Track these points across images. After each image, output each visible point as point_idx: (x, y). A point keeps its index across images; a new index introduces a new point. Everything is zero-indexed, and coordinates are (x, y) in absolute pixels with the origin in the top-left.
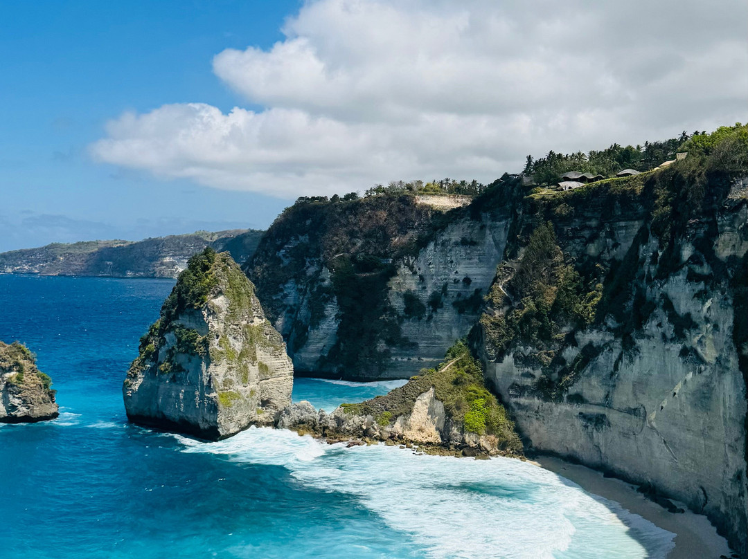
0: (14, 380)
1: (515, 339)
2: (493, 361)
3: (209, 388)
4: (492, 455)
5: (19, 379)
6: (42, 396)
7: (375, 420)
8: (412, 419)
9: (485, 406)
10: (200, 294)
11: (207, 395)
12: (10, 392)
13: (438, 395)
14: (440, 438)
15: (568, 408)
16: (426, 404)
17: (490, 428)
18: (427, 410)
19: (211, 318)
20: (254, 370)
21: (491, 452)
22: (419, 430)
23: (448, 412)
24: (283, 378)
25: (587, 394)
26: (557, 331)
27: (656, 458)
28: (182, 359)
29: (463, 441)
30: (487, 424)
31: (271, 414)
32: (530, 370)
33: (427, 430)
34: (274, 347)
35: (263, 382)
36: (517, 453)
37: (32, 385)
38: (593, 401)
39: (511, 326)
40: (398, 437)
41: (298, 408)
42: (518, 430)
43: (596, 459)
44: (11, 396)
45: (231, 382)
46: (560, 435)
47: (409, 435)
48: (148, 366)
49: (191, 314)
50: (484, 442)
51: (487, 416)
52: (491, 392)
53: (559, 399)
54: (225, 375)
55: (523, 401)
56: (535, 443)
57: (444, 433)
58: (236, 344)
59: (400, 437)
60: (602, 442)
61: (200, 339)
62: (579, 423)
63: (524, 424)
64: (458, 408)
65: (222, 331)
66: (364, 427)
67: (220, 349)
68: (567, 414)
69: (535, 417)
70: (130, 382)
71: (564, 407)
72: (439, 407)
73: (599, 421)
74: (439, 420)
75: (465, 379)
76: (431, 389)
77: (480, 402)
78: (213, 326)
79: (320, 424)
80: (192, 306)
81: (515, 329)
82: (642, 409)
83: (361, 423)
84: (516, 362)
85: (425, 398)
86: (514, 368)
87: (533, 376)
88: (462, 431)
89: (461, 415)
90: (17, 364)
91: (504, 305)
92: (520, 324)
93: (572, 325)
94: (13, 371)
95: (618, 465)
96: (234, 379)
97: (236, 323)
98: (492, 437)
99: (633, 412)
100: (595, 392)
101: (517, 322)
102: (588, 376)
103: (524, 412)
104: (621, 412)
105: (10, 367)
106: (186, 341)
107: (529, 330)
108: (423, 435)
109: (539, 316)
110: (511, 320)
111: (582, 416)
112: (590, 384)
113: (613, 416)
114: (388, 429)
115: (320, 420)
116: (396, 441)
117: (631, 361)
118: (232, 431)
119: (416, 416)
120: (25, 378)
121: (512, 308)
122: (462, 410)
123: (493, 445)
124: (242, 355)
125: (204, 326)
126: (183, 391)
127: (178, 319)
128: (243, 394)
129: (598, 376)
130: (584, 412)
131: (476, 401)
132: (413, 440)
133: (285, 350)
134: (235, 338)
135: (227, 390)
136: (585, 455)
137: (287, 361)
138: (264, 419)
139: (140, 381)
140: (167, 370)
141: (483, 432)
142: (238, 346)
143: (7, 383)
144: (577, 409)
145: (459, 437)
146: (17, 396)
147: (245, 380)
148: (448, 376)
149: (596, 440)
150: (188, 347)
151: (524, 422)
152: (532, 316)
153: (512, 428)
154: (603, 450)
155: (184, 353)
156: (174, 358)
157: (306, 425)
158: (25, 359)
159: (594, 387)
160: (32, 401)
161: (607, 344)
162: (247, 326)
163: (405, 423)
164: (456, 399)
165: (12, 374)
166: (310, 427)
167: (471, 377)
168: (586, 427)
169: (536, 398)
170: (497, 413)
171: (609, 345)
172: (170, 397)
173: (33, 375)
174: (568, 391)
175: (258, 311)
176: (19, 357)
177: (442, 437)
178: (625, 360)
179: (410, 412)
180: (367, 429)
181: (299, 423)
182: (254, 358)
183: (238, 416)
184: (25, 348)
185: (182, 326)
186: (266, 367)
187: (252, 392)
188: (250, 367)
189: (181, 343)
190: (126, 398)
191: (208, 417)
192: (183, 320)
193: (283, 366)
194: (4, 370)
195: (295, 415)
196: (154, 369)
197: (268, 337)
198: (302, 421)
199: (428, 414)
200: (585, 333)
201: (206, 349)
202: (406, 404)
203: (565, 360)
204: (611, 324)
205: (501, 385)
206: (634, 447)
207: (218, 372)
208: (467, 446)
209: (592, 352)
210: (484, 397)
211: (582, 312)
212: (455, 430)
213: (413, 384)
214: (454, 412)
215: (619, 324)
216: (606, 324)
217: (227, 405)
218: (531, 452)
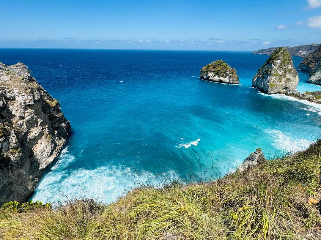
3: (268, 82)
5: (232, 75)
7: (315, 97)
10: (273, 59)
11: (267, 84)
12: (230, 78)
19: (274, 65)
20: (284, 80)
24: (295, 83)
28: (265, 75)
31: (285, 91)
34: (294, 74)
35: (287, 83)
37: (235, 77)
41: (293, 90)
45: (275, 82)
49: (270, 64)
54: (274, 80)
61: (270, 70)
65: (276, 69)
66: (311, 98)
67: (274, 73)
78: (274, 67)
80: (270, 62)
90: (232, 72)
96: (277, 81)
97: (282, 67)
106: (267, 71)
115: (298, 94)
118: (272, 93)
124: (281, 75)
125: (271, 67)
126: (263, 82)
128: (278, 85)
133: (297, 75)
134: (280, 71)
135: (273, 83)
138: (283, 92)
139: (256, 79)
140: (261, 77)
142: (280, 73)
143: (230, 76)
147: (280, 81)
155: (266, 73)
156: (263, 74)
157: (294, 95)
158: (234, 71)
160: (234, 80)
162: (285, 68)
172: (260, 83)
173: (235, 75)
180: (311, 99)
181: (292, 95)
182: (285, 77)
183: (274, 90)
184: (234, 69)
185: (267, 67)
186: (290, 79)
187: (282, 85)
188: (283, 79)
189: (265, 71)
190: (252, 82)
191: (266, 89)
192: (268, 66)
193: (296, 79)
194: (230, 73)
195: (291, 92)
196: (259, 76)
197: (293, 72)
198: (293, 94)
201: (270, 73)
207: (272, 79)
217: (272, 87)
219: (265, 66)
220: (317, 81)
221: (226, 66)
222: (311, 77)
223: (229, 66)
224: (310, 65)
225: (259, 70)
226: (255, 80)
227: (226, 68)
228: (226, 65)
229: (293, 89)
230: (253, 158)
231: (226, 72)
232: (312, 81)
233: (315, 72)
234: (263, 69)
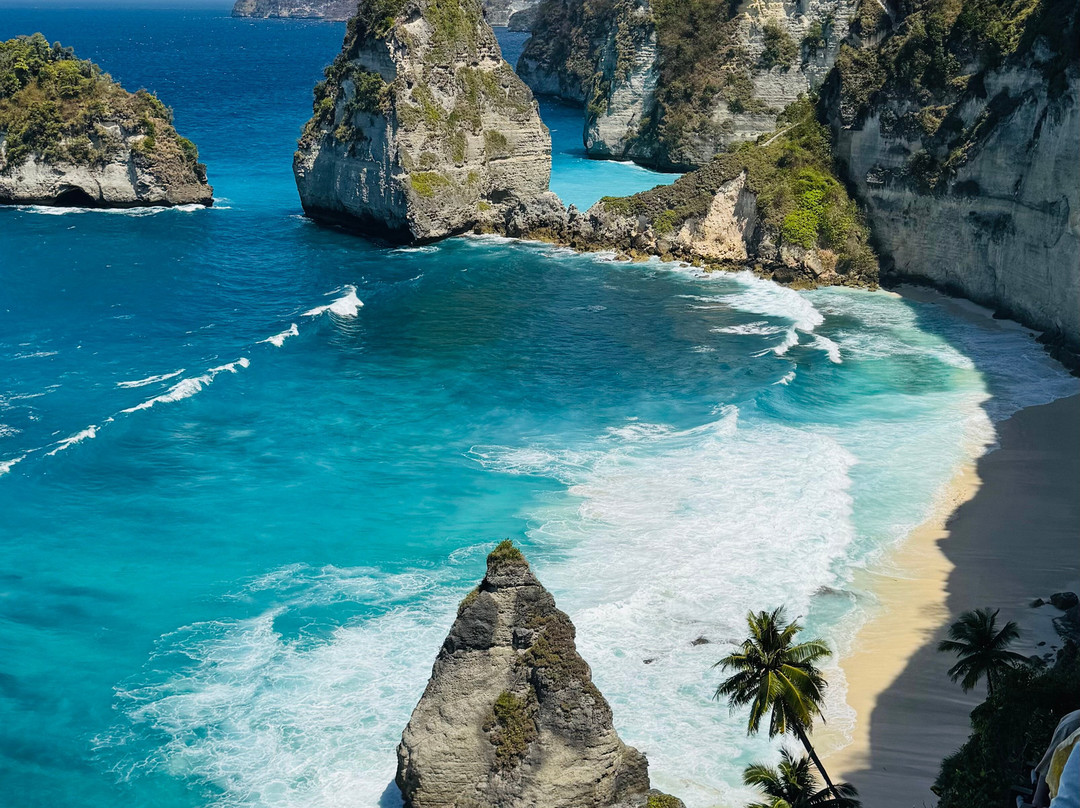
0: (141, 147)
1: (886, 88)
2: (849, 127)
3: (396, 167)
4: (821, 281)
5: (148, 145)
6: (184, 172)
7: (652, 222)
8: (707, 223)
9: (821, 202)
10: (384, 15)
11: (394, 177)
12: (137, 164)
13: (750, 184)
14: (745, 253)
15: (954, 205)
16: (732, 199)
17: (826, 238)
18: (733, 209)
19: (399, 54)
20: (475, 143)
21: (823, 276)
22: (716, 240)
23: (761, 211)
24: (532, 158)
25: (986, 181)
26: (956, 72)
27: (1074, 286)
28: (362, 119)
29: (779, 257)
30: (821, 231)
31: (500, 211)
32: (903, 141)
33: (727, 240)
34: (517, 107)
35: (496, 161)
36: (869, 279)
37: (169, 156)
38: (996, 193)
39: (884, 67)
40: (683, 251)
41: (539, 202)
42: (875, 243)
43: (988, 290)
44: (138, 171)
45: (433, 159)
46: (937, 251)
47: (700, 247)
48: (325, 131)
49: (374, 48)
50: (811, 260)
51: (823, 217)
52: (838, 180)
53: (940, 190)
54: (424, 148)
55: (887, 194)
56: (900, 264)
57: (753, 243)
58: (445, 99)
59: (686, 251)
60: (999, 260)
61: (385, 87)
62: (967, 229)
63: (884, 231)
64: (777, 205)
65: (419, 76)
66: (634, 234)
67: (413, 106)
68: (952, 216)
69: (903, 220)
70: (302, 157)
71: (950, 204)
72: (750, 203)
73: (999, 226)
74: (748, 224)
75: (796, 158)
76: (742, 175)
77: (812, 196)
78: (402, 68)
79: (570, 228)
80: (373, 34)
81: (888, 69)
82: (1064, 202)
83: (628, 227)
84: (883, 130)
85: (731, 188)
86: (880, 138)
87: (907, 152)
88: (779, 242)
89: (780, 216)
90: (144, 123)
91: (878, 30)
92: (897, 63)
93: (981, 61)
94: (140, 133)
95: (1021, 300)
96: (439, 154)
97: (444, 64)
98: (829, 253)
99: (1049, 208)
100: (1000, 178)
101: (894, 58)
102: (993, 149)
103: (887, 214)
104: (1032, 209)
105: (135, 127)
106: (367, 92)
107: (910, 72)
108: (721, 247)
109: (928, 45)
110: (884, 56)
111: (975, 217)
112: (993, 163)
113: (1022, 217)
114: (669, 237)
115: (570, 222)
116: (679, 256)
117: (1058, 120)
118: (433, 233)
119: (713, 218)
120: (157, 144)
121: (889, 35)
122: (784, 208)
123: (827, 266)
124: (454, 117)
125: (390, 66)
126: (365, 169)
127: (358, 57)
128: (455, 178)
129: (1009, 147)
130: (978, 210)
131: (808, 194)
132: (705, 255)
133: (535, 113)
134: (441, 88)
135: (425, 170)
136: (972, 284)
137: (540, 130)
138: (489, 218)
139: (316, 154)
140: (344, 137)
141: (813, 244)
142: (448, 102)
143: (133, 151)
144: (967, 206)
145: (772, 252)
146: (147, 171)
147: (459, 157)
148: (772, 153)
149: (990, 259)
150: (368, 101)
151: (885, 228)
152: (917, 46)
153: (865, 239)
154: (999, 273)
155: (365, 111)
156: (353, 120)
157: (549, 229)
158: (156, 116)
159: (1000, 167)
160: (170, 179)
161: (1029, 92)
162: (465, 70)
163: (695, 229)
164: (777, 189)
165: (140, 137)
166: (555, 232)
167: (808, 154)
168: (978, 236)
169: (907, 189)
170: (842, 213)
171: (1033, 94)
172: (349, 179)
173: (169, 142)
174: (955, 175)
175: (490, 48)
176: (147, 112)
177: (748, 252)
178: (1050, 119)
179: (704, 213)
180: (638, 236)
181: (539, 226)
182: (477, 123)
183: (445, 212)
184: (155, 100)
185: (363, 68)
186: (503, 139)
187: (472, 176)
188: (469, 137)
189: (360, 95)
190: (299, 180)
191: (396, 210)
192: (365, 59)
193: (533, 138)
194: (127, 132)
195: (534, 212)
196: (329, 138)
197: (507, 90)
198: (543, 224)
199: (734, 215)
200: (998, 73)
201: (392, 104)
202: (700, 199)
203: (961, 124)
204: (1041, 54)
205: (857, 168)
206: (1043, 268)
207: (411, 142)
208: (782, 266)
209: (1004, 105)
210: (823, 187)
211: (997, 34)
212: (767, 241)
213: (715, 167)
214: (771, 211)
215: (1053, 55)
216: (1033, 55)
217: (425, 193)
218: (890, 279)
219: (350, 64)
220: (628, 146)
221: (85, 81)
222: (598, 121)
223: (107, 82)
224: (570, 64)
225: (321, 94)
226: (310, 165)
227: (89, 91)
228: (87, 75)
229: (539, 196)
230: (486, 626)
231: (98, 126)
232: (609, 143)
233: (607, 93)
234: (344, 85)
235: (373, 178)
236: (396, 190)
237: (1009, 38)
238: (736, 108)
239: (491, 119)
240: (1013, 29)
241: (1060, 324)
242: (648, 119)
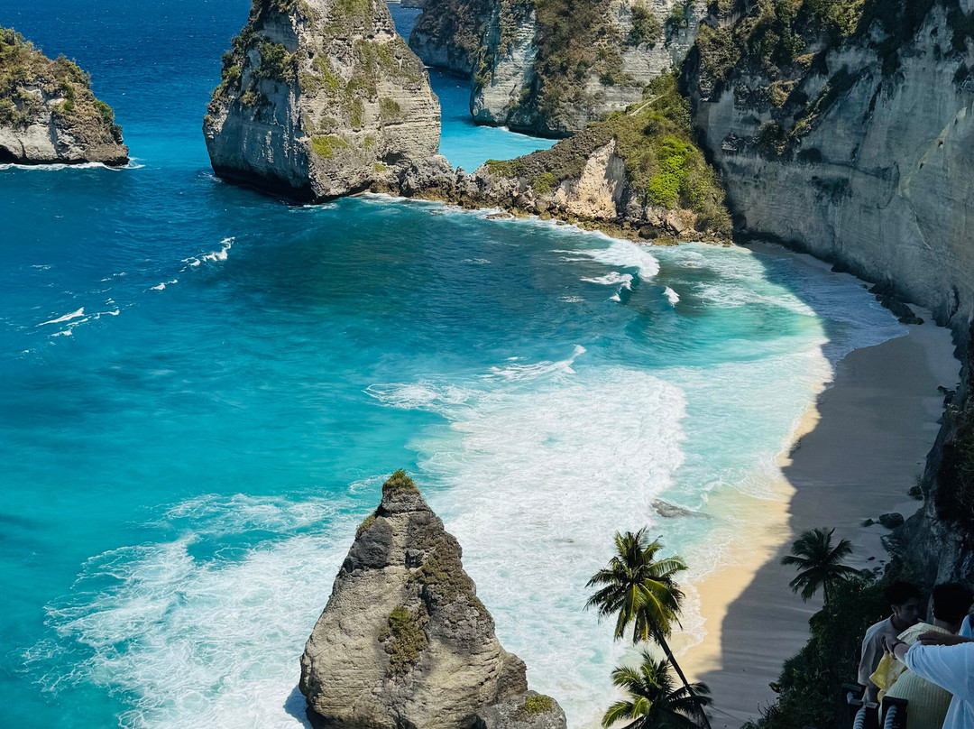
0: (61, 109)
1: (740, 65)
2: (706, 99)
3: (299, 131)
4: (682, 238)
5: (66, 107)
6: (101, 133)
7: (531, 184)
8: (581, 185)
9: (682, 167)
11: (297, 139)
12: (58, 125)
13: (619, 150)
14: (614, 212)
15: (798, 170)
16: (604, 164)
17: (686, 199)
18: (604, 173)
19: (301, 26)
20: (371, 110)
21: (683, 233)
22: (589, 200)
23: (628, 174)
24: (424, 124)
25: (827, 150)
26: (802, 51)
27: (903, 243)
28: (267, 86)
29: (644, 216)
30: (682, 193)
31: (394, 172)
32: (754, 113)
33: (599, 200)
34: (409, 77)
35: (391, 127)
36: (723, 236)
37: (87, 118)
38: (835, 159)
39: (738, 46)
40: (560, 210)
41: (430, 165)
42: (729, 204)
43: (827, 246)
44: (58, 131)
45: (332, 124)
46: (784, 211)
47: (574, 207)
48: (233, 97)
49: (277, 20)
50: (672, 219)
51: (684, 181)
52: (697, 147)
53: (787, 157)
54: (324, 113)
55: (740, 160)
56: (751, 223)
57: (621, 203)
58: (343, 69)
59: (562, 210)
60: (837, 219)
61: (288, 57)
62: (809, 192)
63: (737, 193)
64: (643, 169)
65: (320, 47)
66: (515, 194)
67: (314, 74)
68: (796, 180)
69: (754, 184)
70: (211, 120)
71: (794, 169)
72: (620, 167)
73: (837, 189)
74: (617, 186)
75: (660, 127)
76: (612, 141)
77: (675, 161)
78: (304, 40)
79: (458, 188)
80: (277, 8)
81: (741, 48)
82: (895, 168)
83: (510, 188)
84: (737, 103)
85: (602, 154)
86: (734, 109)
87: (758, 122)
88: (644, 203)
89: (646, 179)
90: (64, 88)
91: (734, 12)
92: (750, 42)
93: (823, 41)
94: (60, 97)
95: (856, 255)
96: (338, 119)
97: (342, 36)
98: (689, 212)
99: (881, 173)
100: (839, 146)
101: (747, 37)
102: (833, 121)
103: (740, 178)
104: (867, 174)
105: (55, 91)
106: (272, 61)
107: (761, 50)
108: (593, 207)
109: (778, 26)
110: (738, 36)
111: (816, 181)
112: (834, 133)
113: (858, 182)
114: (547, 198)
115: (458, 183)
116: (556, 215)
117: (891, 95)
118: (333, 192)
119: (587, 180)
120: (76, 106)
121: (743, 17)
122: (648, 173)
123: (686, 224)
124: (352, 85)
125: (292, 37)
126: (270, 132)
127: (262, 28)
128: (353, 141)
129: (847, 119)
130: (819, 175)
131: (671, 160)
132: (579, 213)
133: (426, 82)
134: (340, 59)
135: (326, 133)
136: (814, 241)
137: (430, 98)
138: (384, 178)
139: (224, 118)
140: (250, 102)
141: (675, 204)
142: (346, 71)
143: (53, 113)
144: (810, 171)
145: (638, 211)
146: (66, 131)
147: (357, 122)
148: (638, 121)
149: (830, 218)
150: (272, 69)
151: (738, 191)
152: (767, 27)
153: (720, 200)
154: (838, 231)
155: (269, 78)
156: (258, 87)
157: (439, 189)
158: (75, 81)
159: (839, 137)
160: (88, 140)
161: (865, 70)
162: (362, 43)
163: (571, 190)
164: (643, 155)
165: (59, 101)
166: (444, 192)
167: (671, 123)
168: (819, 198)
169: (758, 156)
170: (700, 176)
171: (869, 71)
172: (256, 141)
173: (87, 105)
174: (800, 143)
175: (384, 23)
176: (66, 78)
177: (618, 211)
178: (883, 94)
179: (578, 176)
180: (518, 197)
181: (430, 186)
182: (373, 91)
183: (343, 173)
184: (74, 66)
185: (267, 39)
186: (397, 107)
187: (369, 140)
188: (366, 104)
189: (266, 64)
190: (208, 141)
191: (298, 171)
192: (269, 30)
193: (424, 105)
194: (48, 96)
195: (425, 173)
196: (237, 103)
197: (400, 61)
198: (434, 184)
199: (605, 178)
200: (839, 52)
201: (295, 73)
202: (575, 163)
203: (805, 97)
204: (877, 35)
205: (714, 136)
206: (876, 226)
207: (313, 108)
208: (647, 224)
209: (843, 81)
210: (684, 153)
211: (838, 17)
212: (634, 202)
213: (588, 134)
214: (637, 174)
215: (887, 36)
216: (869, 36)
217: (325, 154)
218: (742, 235)
219: (255, 35)
220: (510, 114)
221: (9, 48)
222: (483, 90)
223: (29, 49)
224: (457, 38)
225: (229, 63)
226: (219, 127)
227: (13, 57)
228: (11, 42)
229: (429, 159)
230: (382, 547)
231: (21, 89)
232: (493, 111)
233: (491, 66)
234: (250, 54)
235: (278, 141)
236: (298, 152)
237: (848, 21)
238: (607, 81)
239: (385, 88)
240: (852, 12)
241: (890, 277)
242: (528, 90)
